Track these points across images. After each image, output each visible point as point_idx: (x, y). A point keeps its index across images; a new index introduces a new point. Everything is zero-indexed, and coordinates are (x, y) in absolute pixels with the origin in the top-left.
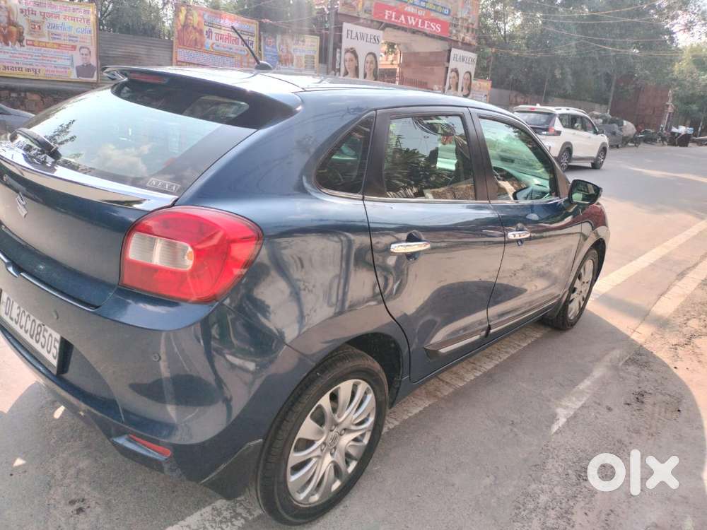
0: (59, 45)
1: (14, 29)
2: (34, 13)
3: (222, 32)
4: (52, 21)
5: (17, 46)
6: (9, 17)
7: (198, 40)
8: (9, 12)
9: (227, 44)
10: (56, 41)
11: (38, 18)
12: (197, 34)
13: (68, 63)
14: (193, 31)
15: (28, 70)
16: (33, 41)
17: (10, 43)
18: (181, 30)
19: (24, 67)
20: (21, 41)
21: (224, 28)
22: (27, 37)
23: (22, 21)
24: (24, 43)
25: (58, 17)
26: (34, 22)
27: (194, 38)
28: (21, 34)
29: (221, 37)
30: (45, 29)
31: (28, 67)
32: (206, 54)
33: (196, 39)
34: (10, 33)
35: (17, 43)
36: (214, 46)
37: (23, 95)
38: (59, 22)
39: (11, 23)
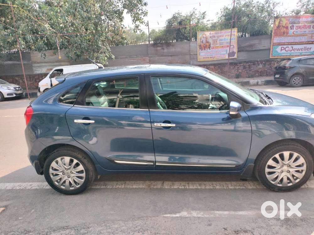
0: (223, 46)
1: (208, 44)
2: (215, 37)
3: (300, 25)
4: (221, 38)
5: (208, 50)
6: (206, 40)
7: (285, 32)
8: (206, 39)
9: (303, 30)
10: (222, 45)
11: (216, 38)
12: (285, 29)
13: (225, 52)
14: (283, 28)
15: (211, 58)
16: (214, 47)
17: (206, 49)
18: (276, 29)
19: (210, 57)
20: (209, 48)
21: (301, 23)
22: (212, 46)
23: (211, 41)
24: (211, 48)
25: (223, 36)
26: (214, 40)
27: (283, 32)
28: (210, 45)
29: (300, 27)
30: (218, 42)
31: (211, 56)
32: (290, 37)
33: (284, 31)
34: (206, 46)
35: (209, 49)
36: (295, 33)
37: (208, 67)
38: (223, 38)
39: (207, 42)
